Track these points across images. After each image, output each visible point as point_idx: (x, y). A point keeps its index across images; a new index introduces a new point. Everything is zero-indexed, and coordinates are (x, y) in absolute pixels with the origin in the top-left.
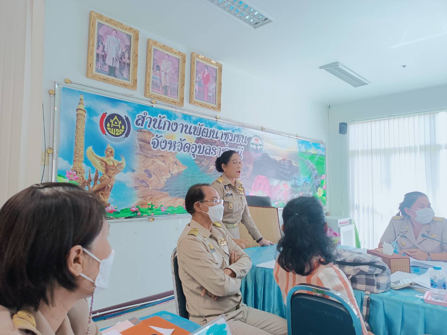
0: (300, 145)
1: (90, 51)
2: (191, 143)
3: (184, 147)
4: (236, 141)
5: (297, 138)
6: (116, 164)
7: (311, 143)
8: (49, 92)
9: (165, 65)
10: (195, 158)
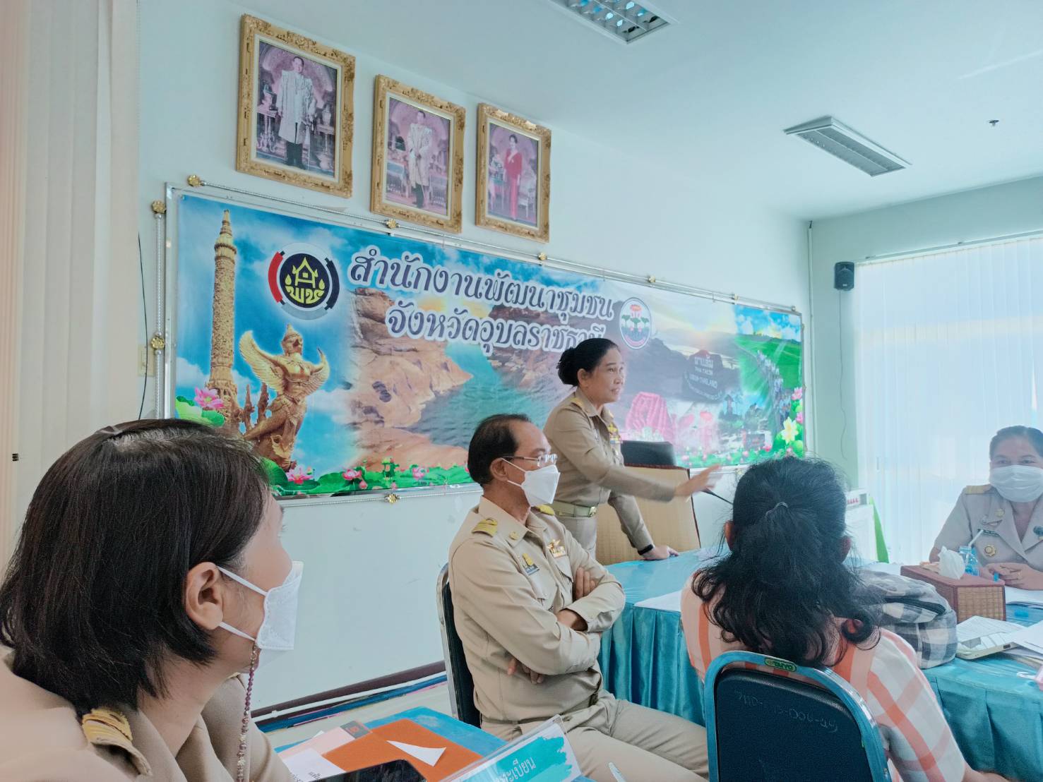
0: (742, 317)
1: (243, 109)
2: (481, 319)
3: (465, 329)
4: (585, 311)
5: (733, 301)
6: (307, 372)
7: (767, 313)
8: (152, 207)
9: (416, 136)
10: (489, 354)
